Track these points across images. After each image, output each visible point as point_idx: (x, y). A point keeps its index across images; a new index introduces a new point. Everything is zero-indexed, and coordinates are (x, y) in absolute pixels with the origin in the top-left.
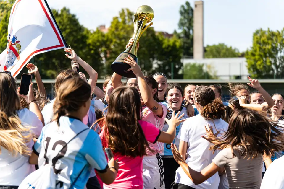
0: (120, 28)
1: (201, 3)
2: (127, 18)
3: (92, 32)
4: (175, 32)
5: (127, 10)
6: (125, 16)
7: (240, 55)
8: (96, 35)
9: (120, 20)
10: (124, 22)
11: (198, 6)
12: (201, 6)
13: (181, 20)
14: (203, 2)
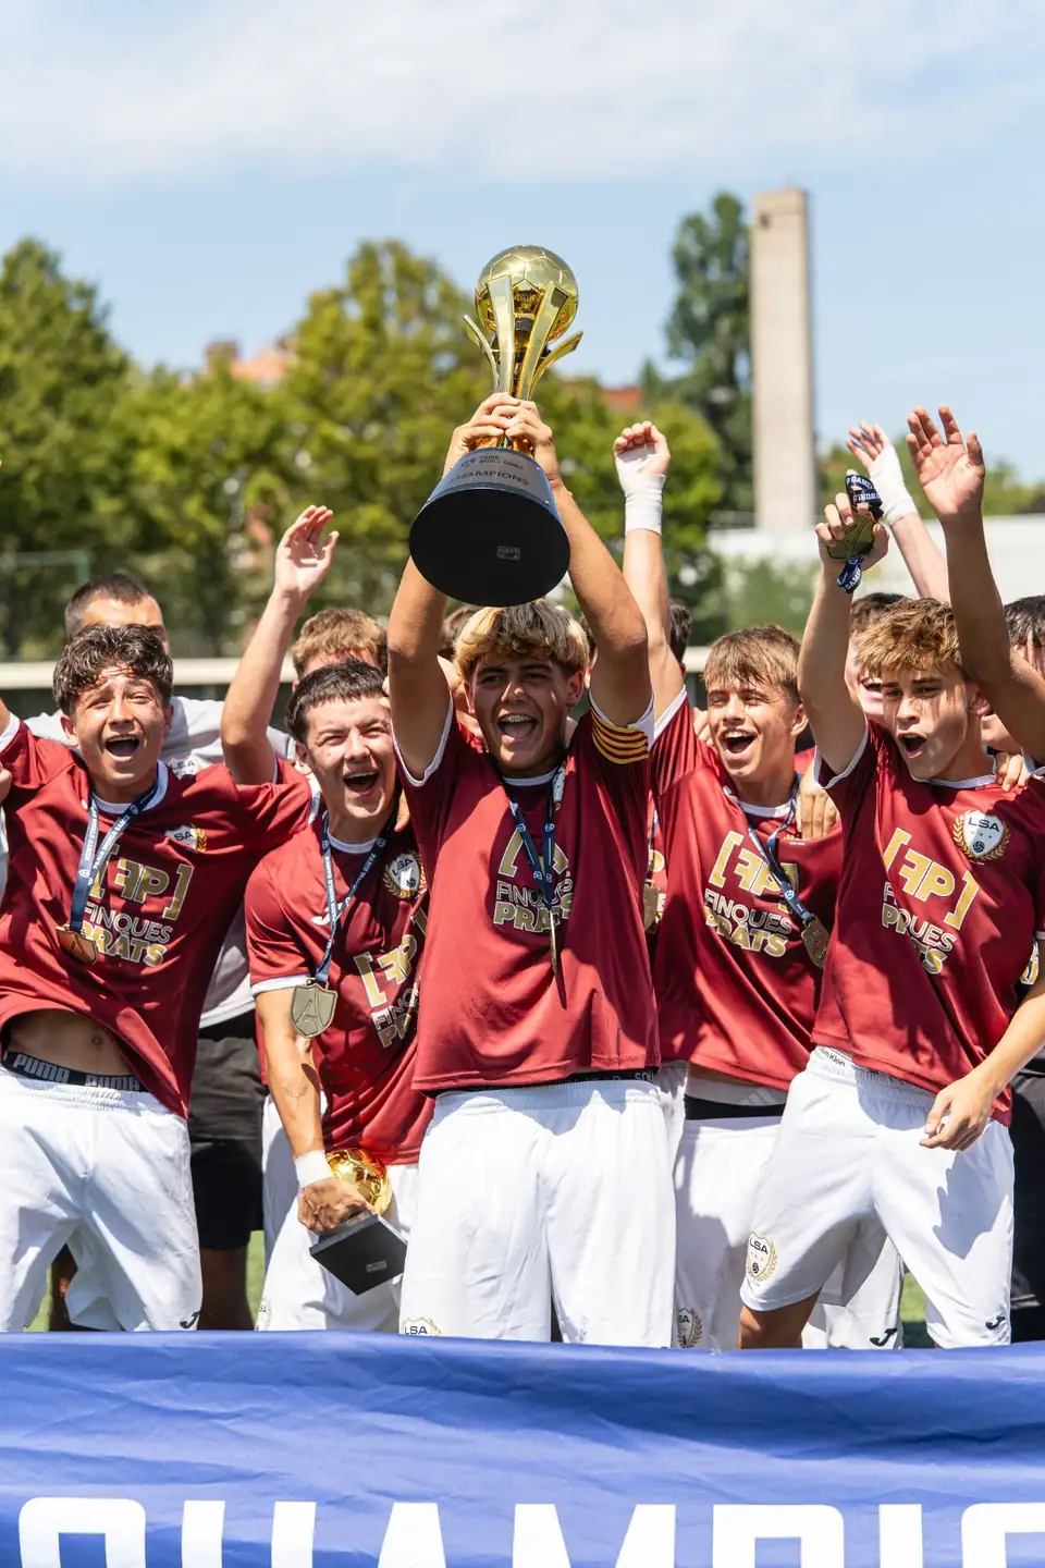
0: (355, 357)
1: (793, 201)
2: (391, 299)
3: (186, 383)
4: (649, 376)
5: (394, 248)
6: (382, 288)
7: (1025, 500)
8: (214, 404)
9: (354, 311)
10: (373, 325)
11: (776, 221)
12: (795, 221)
13: (683, 305)
14: (805, 196)
